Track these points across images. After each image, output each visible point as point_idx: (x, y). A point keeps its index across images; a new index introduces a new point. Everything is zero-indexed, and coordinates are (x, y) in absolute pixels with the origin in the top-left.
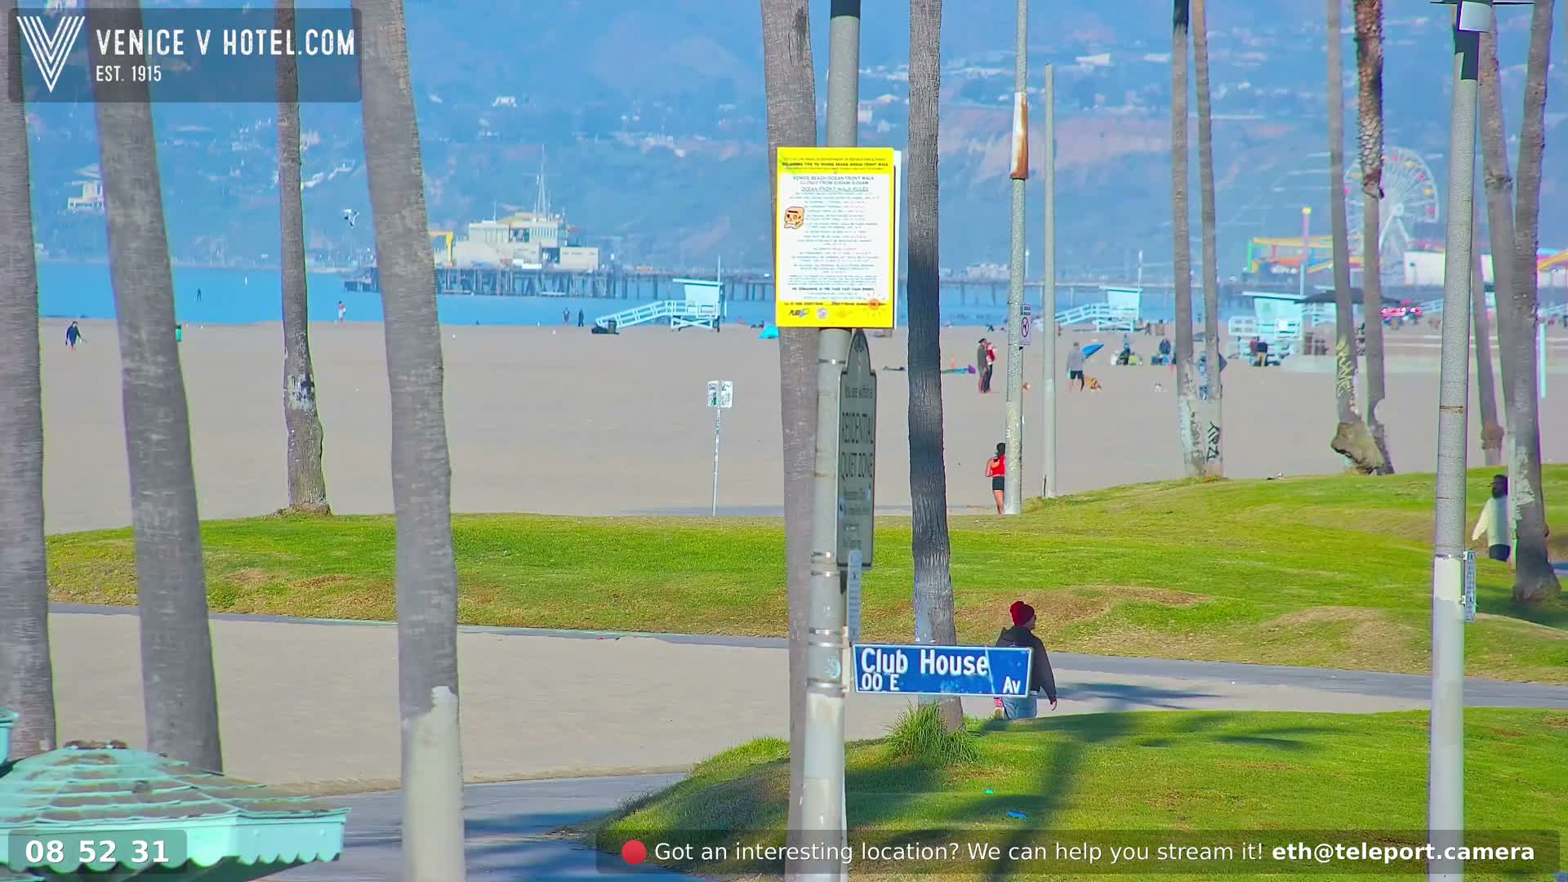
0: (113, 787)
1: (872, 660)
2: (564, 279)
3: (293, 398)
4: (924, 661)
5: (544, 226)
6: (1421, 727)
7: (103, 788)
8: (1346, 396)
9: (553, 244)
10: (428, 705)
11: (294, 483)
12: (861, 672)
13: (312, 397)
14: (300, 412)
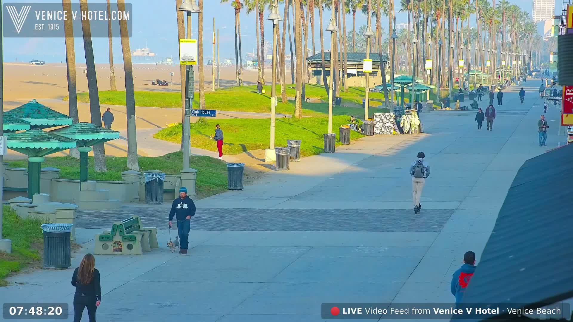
0: (87, 128)
1: (194, 112)
2: (150, 57)
3: (111, 74)
4: (201, 112)
5: (147, 50)
6: (270, 119)
7: (85, 128)
8: (259, 75)
9: (148, 53)
10: (131, 118)
11: (111, 86)
12: (192, 113)
13: (114, 74)
14: (112, 76)
